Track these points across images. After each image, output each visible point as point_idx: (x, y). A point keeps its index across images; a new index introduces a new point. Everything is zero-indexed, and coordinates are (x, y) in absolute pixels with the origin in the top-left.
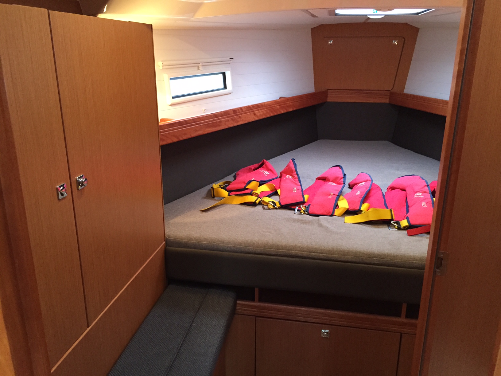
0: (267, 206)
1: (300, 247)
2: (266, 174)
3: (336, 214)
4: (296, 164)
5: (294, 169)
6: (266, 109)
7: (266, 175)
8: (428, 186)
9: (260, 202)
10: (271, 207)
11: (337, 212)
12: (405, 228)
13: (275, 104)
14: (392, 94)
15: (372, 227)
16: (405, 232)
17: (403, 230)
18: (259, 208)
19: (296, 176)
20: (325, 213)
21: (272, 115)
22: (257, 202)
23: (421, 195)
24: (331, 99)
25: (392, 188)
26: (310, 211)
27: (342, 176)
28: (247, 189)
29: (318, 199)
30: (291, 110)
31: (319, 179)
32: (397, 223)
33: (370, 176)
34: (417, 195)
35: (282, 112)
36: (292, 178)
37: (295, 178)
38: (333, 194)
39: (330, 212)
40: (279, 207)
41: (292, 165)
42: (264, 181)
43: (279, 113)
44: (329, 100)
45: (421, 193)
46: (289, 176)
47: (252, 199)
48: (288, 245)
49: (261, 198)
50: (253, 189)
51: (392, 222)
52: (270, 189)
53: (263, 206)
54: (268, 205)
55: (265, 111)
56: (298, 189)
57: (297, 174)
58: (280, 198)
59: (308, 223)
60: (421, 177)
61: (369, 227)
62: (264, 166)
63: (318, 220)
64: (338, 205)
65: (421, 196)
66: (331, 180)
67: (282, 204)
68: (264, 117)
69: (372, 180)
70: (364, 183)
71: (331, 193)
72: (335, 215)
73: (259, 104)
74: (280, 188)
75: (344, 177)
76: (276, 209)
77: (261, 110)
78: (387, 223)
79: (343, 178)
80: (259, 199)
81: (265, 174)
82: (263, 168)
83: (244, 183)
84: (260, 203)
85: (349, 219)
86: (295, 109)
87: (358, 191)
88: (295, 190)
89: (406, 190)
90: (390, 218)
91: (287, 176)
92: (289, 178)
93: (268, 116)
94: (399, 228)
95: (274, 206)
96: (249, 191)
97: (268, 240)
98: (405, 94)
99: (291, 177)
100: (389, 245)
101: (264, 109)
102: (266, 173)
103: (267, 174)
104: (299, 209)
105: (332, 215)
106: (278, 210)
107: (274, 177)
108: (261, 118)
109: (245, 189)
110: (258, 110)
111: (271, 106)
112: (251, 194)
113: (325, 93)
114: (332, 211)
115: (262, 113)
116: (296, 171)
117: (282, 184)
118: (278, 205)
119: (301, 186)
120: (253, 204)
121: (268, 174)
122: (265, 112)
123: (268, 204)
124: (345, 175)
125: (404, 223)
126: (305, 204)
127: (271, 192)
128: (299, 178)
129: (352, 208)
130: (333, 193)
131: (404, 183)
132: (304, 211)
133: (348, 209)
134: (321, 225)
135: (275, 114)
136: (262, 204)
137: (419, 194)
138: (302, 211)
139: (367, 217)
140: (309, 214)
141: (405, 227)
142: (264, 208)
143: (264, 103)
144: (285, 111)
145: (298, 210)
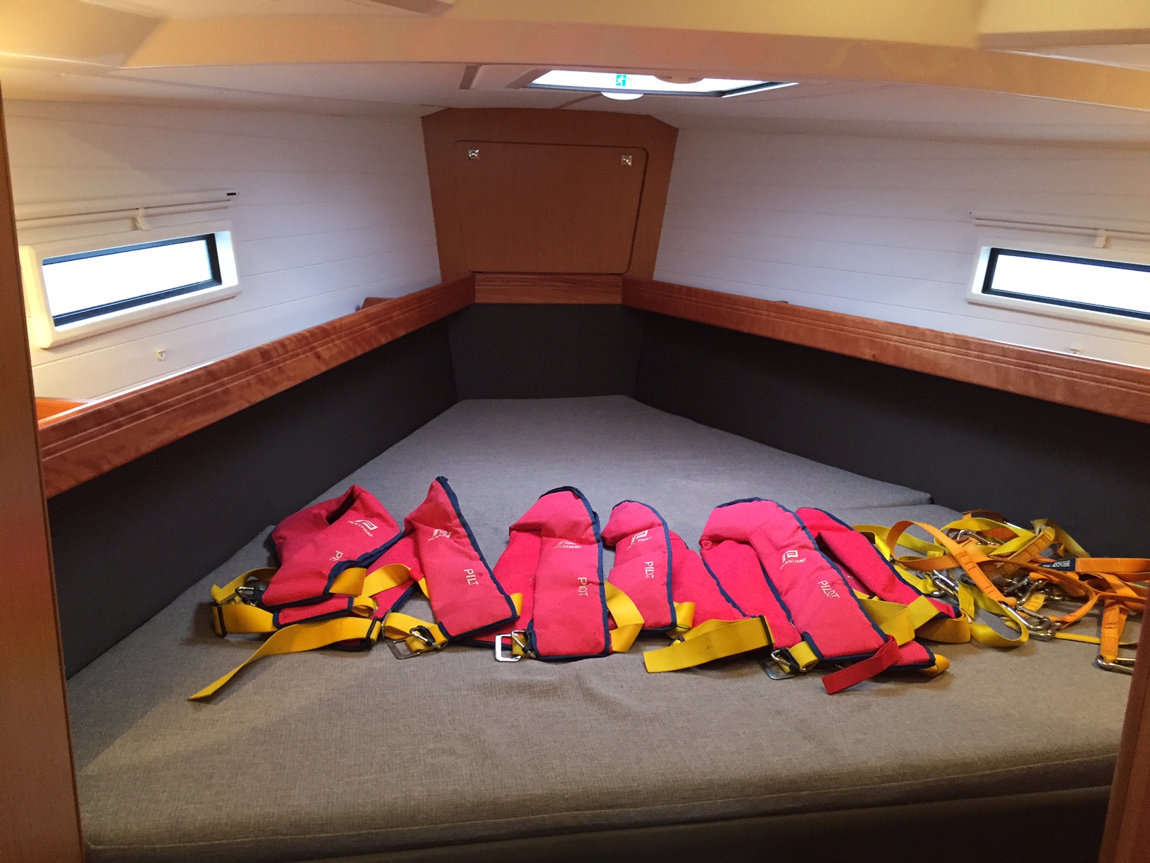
0: (403, 643)
1: (566, 796)
2: (369, 530)
3: (615, 646)
4: (454, 494)
5: (451, 509)
6: (344, 339)
7: (369, 533)
8: (804, 528)
9: (380, 635)
10: (418, 646)
11: (618, 640)
12: (812, 669)
13: (367, 322)
14: (629, 285)
15: (725, 678)
16: (817, 681)
17: (804, 674)
18: (382, 654)
19: (462, 530)
20: (587, 650)
21: (360, 352)
22: (374, 636)
23: (797, 556)
24: (483, 296)
25: (714, 539)
26: (542, 646)
27: (589, 519)
28: (333, 596)
29: (548, 600)
30: (402, 333)
31: (518, 528)
32: (786, 655)
33: (654, 511)
34: (789, 556)
35: (384, 341)
36: (448, 537)
37: (459, 538)
38: (588, 583)
39: (599, 644)
40: (442, 644)
41: (443, 498)
42: (372, 556)
43: (375, 345)
44: (480, 298)
45: (796, 552)
46: (441, 531)
47: (355, 628)
48: (528, 797)
49: (381, 622)
50: (351, 592)
51: (772, 655)
52: (395, 581)
53: (391, 644)
54: (408, 639)
55: (344, 342)
56: (479, 574)
57: (464, 525)
58: (431, 607)
59: (549, 691)
60: (780, 506)
61: (718, 678)
62: (357, 504)
63: (578, 677)
64: (609, 615)
65: (798, 558)
66: (558, 532)
67: (453, 633)
68: (342, 360)
69: (664, 524)
70: (647, 531)
71: (581, 579)
72: (614, 649)
73: (328, 327)
74: (423, 572)
75: (594, 520)
76: (436, 650)
77: (333, 341)
78: (758, 658)
79: (593, 523)
80: (378, 623)
81: (366, 531)
82: (355, 509)
83: (320, 574)
84: (381, 638)
85: (657, 658)
86: (410, 330)
87: (648, 563)
88: (471, 574)
89: (754, 540)
90: (761, 642)
91: (436, 531)
92: (441, 539)
93: (352, 356)
94: (796, 672)
95: (428, 644)
96: (343, 604)
97: (458, 788)
98: (658, 283)
99: (445, 534)
100: (805, 738)
101: (340, 338)
102: (370, 526)
103: (372, 529)
104: (508, 642)
105: (607, 652)
106: (444, 655)
107: (393, 535)
108: (334, 364)
109: (327, 596)
110: (327, 343)
111: (357, 328)
112: (350, 612)
113: (469, 283)
114: (602, 640)
115: (335, 351)
116: (459, 515)
117: (428, 559)
118: (440, 638)
119: (482, 559)
120: (361, 646)
121: (375, 527)
122: (343, 347)
123: (407, 635)
124: (595, 514)
125: (803, 654)
126: (519, 623)
127: (402, 592)
128: (470, 536)
129: (651, 621)
130: (586, 579)
131: (738, 521)
132: (523, 649)
133: (644, 625)
134: (590, 696)
135: (368, 349)
136: (386, 638)
137: (792, 554)
138: (517, 650)
139: (708, 648)
140: (539, 657)
141: (807, 666)
142: (398, 655)
143: (341, 319)
144: (390, 338)
145: (504, 648)
